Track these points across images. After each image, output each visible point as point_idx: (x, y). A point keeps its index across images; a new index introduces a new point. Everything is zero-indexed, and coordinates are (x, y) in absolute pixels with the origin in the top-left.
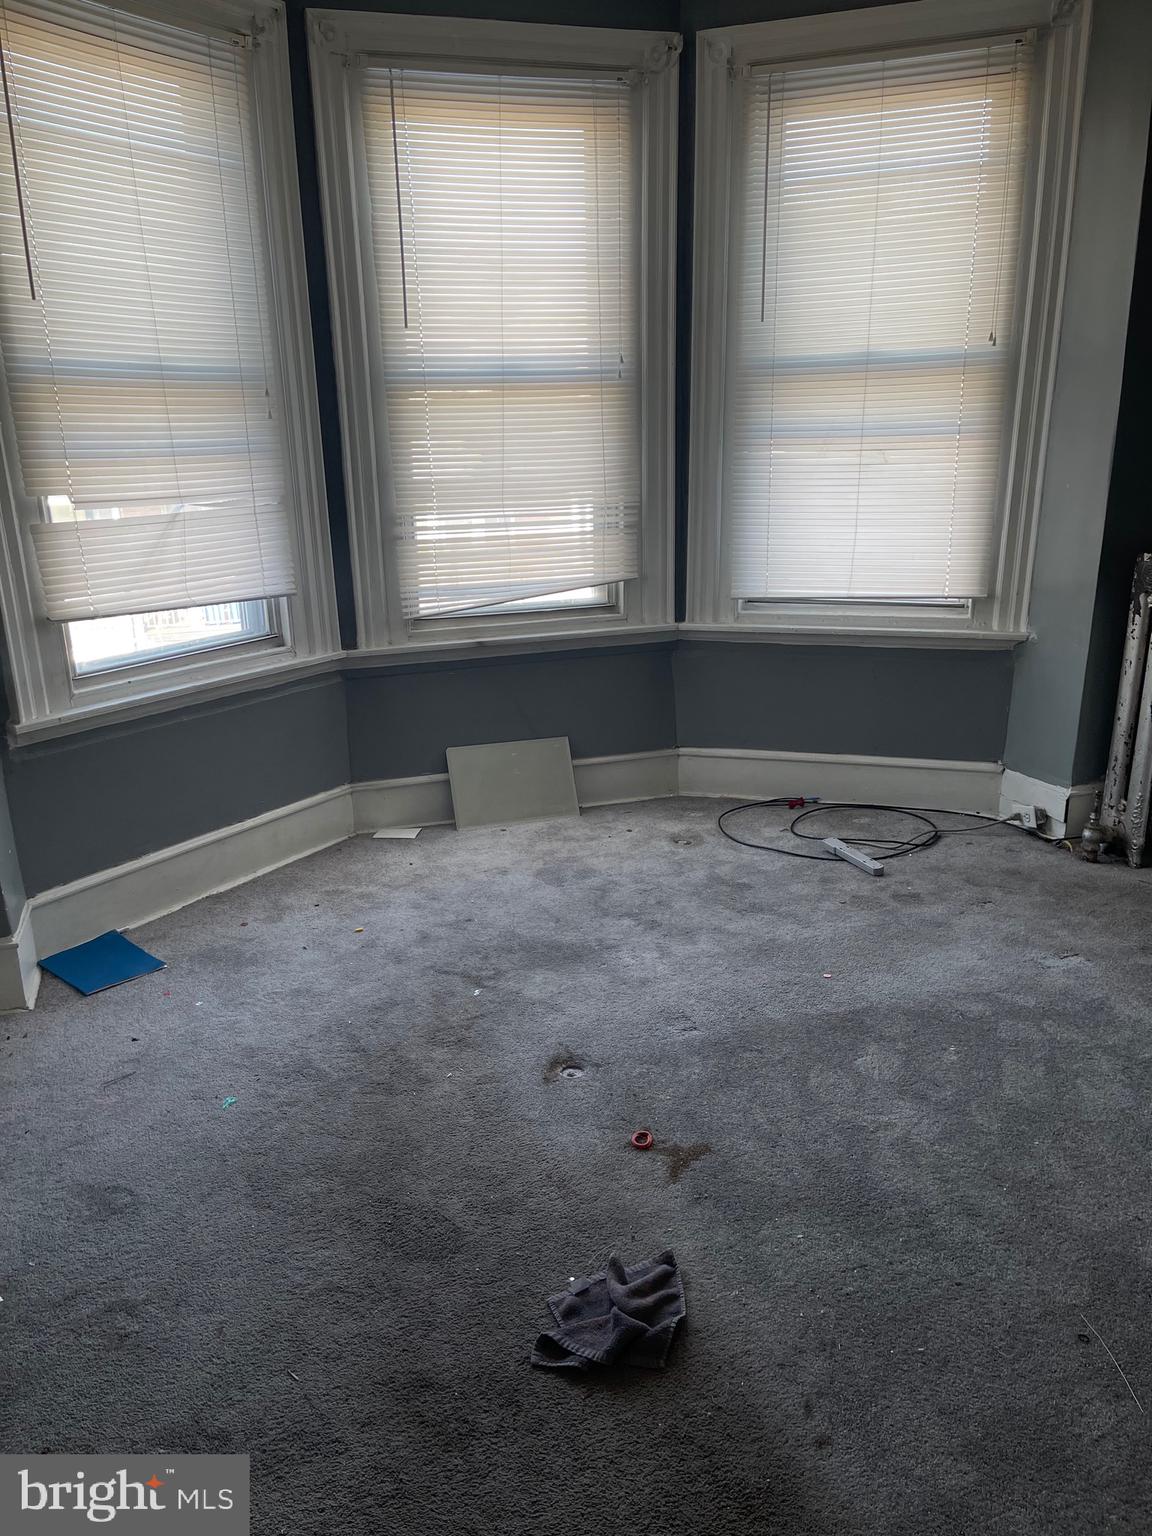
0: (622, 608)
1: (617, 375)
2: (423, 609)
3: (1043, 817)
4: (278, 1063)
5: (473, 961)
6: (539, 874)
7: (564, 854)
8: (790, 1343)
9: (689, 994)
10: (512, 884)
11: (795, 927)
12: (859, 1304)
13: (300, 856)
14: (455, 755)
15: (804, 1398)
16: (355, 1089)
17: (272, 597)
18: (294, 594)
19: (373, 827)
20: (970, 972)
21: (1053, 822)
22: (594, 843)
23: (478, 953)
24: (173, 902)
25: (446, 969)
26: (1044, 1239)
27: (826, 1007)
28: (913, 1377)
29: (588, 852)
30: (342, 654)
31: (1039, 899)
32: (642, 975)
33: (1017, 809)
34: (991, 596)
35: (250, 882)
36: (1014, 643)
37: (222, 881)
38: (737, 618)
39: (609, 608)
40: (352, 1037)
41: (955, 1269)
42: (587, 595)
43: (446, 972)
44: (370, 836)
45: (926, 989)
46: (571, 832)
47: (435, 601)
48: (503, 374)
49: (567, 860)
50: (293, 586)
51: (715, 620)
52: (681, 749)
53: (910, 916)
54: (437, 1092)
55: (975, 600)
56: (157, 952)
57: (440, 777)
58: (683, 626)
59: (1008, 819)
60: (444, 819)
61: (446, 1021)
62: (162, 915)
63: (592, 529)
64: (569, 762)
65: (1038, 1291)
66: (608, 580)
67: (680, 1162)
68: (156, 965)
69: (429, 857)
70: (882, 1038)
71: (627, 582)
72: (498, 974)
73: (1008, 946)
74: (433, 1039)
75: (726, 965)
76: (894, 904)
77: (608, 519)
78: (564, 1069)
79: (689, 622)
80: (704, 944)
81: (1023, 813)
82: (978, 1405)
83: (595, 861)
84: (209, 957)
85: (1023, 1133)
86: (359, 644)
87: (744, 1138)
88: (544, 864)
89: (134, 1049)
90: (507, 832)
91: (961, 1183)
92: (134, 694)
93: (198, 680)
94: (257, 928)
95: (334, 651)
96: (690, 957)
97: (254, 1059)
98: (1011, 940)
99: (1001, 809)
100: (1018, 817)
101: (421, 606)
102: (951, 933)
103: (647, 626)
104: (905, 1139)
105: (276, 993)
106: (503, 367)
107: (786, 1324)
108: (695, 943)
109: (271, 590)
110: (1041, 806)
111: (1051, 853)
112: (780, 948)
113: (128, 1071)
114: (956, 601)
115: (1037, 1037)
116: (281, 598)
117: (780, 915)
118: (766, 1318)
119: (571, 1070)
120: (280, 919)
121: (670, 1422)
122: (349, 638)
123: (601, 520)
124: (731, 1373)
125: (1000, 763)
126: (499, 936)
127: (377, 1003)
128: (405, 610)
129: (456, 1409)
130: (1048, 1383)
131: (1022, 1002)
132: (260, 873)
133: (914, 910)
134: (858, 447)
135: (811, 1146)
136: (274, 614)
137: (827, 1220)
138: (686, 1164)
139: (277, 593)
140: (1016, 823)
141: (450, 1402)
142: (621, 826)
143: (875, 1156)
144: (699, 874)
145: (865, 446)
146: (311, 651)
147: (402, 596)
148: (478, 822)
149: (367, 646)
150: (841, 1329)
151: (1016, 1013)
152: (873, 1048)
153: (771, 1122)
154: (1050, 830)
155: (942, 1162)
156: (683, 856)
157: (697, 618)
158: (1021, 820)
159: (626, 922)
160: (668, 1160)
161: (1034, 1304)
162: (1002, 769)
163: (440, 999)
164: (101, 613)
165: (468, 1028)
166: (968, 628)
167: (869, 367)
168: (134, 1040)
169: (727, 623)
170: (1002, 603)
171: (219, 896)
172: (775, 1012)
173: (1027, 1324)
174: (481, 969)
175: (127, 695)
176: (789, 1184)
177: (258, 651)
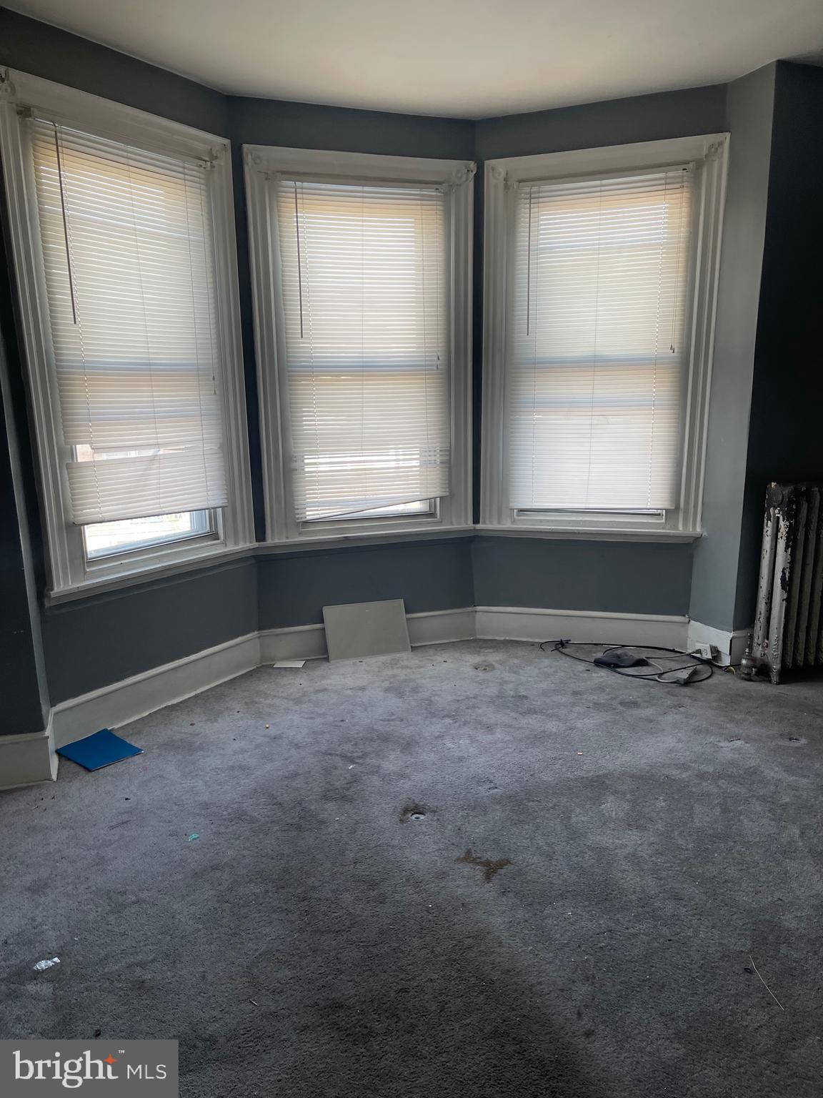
0: (438, 515)
1: (435, 368)
2: (309, 515)
3: (716, 652)
4: (225, 813)
5: (347, 747)
6: (387, 690)
7: (403, 677)
8: (566, 977)
9: (491, 766)
10: (370, 697)
11: (557, 723)
12: (608, 953)
13: (226, 680)
14: (328, 611)
15: (577, 1009)
16: (277, 828)
17: (212, 508)
18: (226, 507)
19: (273, 660)
20: (671, 751)
21: (722, 654)
22: (422, 670)
23: (351, 741)
24: (144, 710)
25: (330, 752)
26: (722, 912)
27: (579, 773)
28: (644, 995)
29: (419, 676)
30: (256, 544)
31: (714, 704)
32: (460, 754)
33: (698, 646)
34: (677, 508)
35: (194, 696)
36: (693, 539)
37: (175, 696)
38: (514, 522)
39: (430, 515)
40: (272, 796)
41: (667, 931)
42: (416, 507)
43: (330, 754)
44: (271, 666)
45: (643, 761)
46: (406, 663)
47: (317, 510)
48: (363, 366)
49: (405, 681)
50: (226, 501)
51: (499, 523)
52: (477, 607)
53: (632, 715)
54: (331, 830)
55: (667, 511)
56: (136, 742)
57: (319, 626)
58: (479, 526)
59: (694, 653)
60: (321, 654)
61: (333, 785)
62: (136, 719)
63: (418, 464)
64: (404, 616)
65: (719, 943)
66: (429, 497)
67: (491, 870)
68: (136, 752)
69: (312, 680)
70: (616, 792)
71: (441, 498)
72: (365, 755)
73: (695, 734)
74: (326, 797)
75: (514, 747)
76: (621, 708)
77: (430, 458)
78: (413, 814)
79: (482, 524)
80: (499, 734)
81: (702, 649)
82: (684, 1010)
83: (424, 681)
84: (172, 745)
85: (707, 849)
86: (267, 538)
87: (531, 854)
88: (390, 684)
89: (126, 805)
90: (364, 663)
91: (669, 880)
92: (124, 571)
93: (163, 562)
94: (200, 726)
95: (251, 542)
96: (490, 743)
97: (209, 810)
98: (698, 730)
99: (688, 647)
100: (699, 651)
101: (308, 513)
102: (659, 726)
103: (455, 527)
104: (634, 855)
105: (218, 768)
106: (363, 362)
107: (564, 965)
108: (492, 734)
109: (212, 504)
110: (714, 644)
111: (721, 675)
112: (549, 736)
113: (125, 818)
114: (655, 512)
115: (715, 790)
116: (218, 509)
117: (548, 715)
118: (550, 963)
119: (417, 815)
120: (216, 720)
121: (494, 1024)
122: (260, 534)
123: (425, 459)
124: (531, 995)
125: (687, 616)
126: (364, 730)
127: (287, 774)
128: (297, 516)
129: (359, 1020)
130: (727, 996)
131: (706, 769)
132: (199, 691)
133: (635, 712)
134: (590, 413)
135: (574, 859)
136: (213, 520)
137: (586, 903)
138: (495, 871)
139: (216, 506)
140: (698, 655)
141: (354, 1016)
142: (439, 659)
143: (615, 865)
144: (492, 690)
145: (594, 413)
146: (236, 543)
147: (296, 507)
148: (344, 655)
149: (272, 540)
150: (597, 968)
151: (702, 776)
152: (611, 798)
153: (548, 845)
154: (721, 660)
155: (657, 867)
156: (482, 678)
157: (487, 522)
158: (701, 654)
159: (448, 721)
160: (483, 869)
161: (717, 951)
162: (688, 620)
163: (327, 772)
164: (106, 519)
165: (348, 789)
166: (663, 528)
167: (595, 364)
168: (127, 799)
169: (507, 525)
170: (684, 512)
171: (173, 708)
172: (547, 777)
173: (713, 963)
174: (353, 752)
175: (119, 572)
176: (560, 882)
177: (202, 543)
